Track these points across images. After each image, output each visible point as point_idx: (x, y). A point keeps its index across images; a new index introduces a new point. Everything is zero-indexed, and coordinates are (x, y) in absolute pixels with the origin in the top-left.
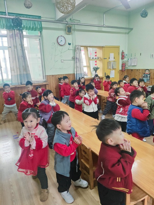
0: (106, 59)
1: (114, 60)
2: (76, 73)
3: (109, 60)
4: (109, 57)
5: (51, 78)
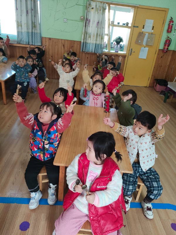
0: (138, 27)
1: (152, 31)
2: (82, 41)
3: (143, 30)
4: (144, 26)
5: (48, 41)
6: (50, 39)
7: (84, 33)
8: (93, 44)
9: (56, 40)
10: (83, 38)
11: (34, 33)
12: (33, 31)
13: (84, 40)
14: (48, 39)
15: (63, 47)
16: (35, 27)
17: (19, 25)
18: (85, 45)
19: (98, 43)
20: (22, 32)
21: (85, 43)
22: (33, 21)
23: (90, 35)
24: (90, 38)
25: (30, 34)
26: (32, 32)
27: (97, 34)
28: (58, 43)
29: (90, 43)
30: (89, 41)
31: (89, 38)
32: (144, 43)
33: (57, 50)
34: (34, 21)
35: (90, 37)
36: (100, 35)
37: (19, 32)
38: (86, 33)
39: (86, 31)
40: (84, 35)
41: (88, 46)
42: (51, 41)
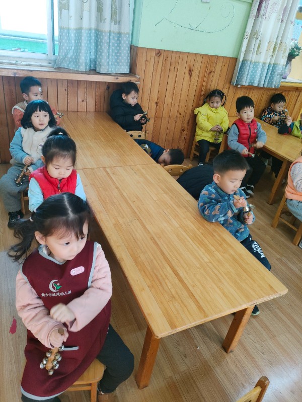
5: (152, 59)
6: (159, 53)
9: (174, 55)
14: (154, 54)
15: (187, 76)
19: (273, 63)
28: (177, 64)
29: (251, 62)
30: (252, 57)
33: (173, 84)
42: (162, 57)
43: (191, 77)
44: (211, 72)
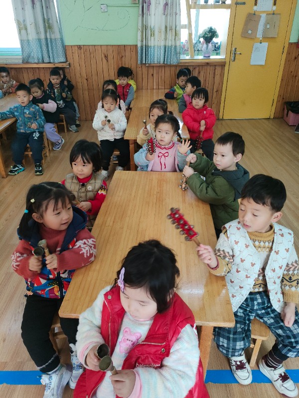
0: (244, 3)
1: (274, 8)
2: (139, 45)
3: (255, 8)
5: (76, 52)
6: (80, 47)
7: (140, 29)
8: (160, 47)
9: (90, 47)
10: (139, 38)
11: (51, 39)
12: (48, 37)
13: (142, 41)
14: (76, 48)
15: (105, 61)
16: (50, 27)
17: (22, 27)
18: (144, 51)
19: (170, 45)
20: (28, 40)
21: (144, 47)
22: (45, 17)
23: (154, 31)
24: (154, 36)
25: (44, 42)
26: (46, 39)
27: (166, 27)
28: (95, 53)
29: (154, 46)
30: (152, 43)
31: (152, 38)
32: (259, 35)
33: (95, 67)
34: (47, 16)
35: (153, 34)
36: (171, 29)
37: (24, 41)
38: (145, 28)
39: (144, 23)
40: (142, 32)
41: (151, 51)
42: (82, 50)
43: (107, 61)
44: (123, 56)
